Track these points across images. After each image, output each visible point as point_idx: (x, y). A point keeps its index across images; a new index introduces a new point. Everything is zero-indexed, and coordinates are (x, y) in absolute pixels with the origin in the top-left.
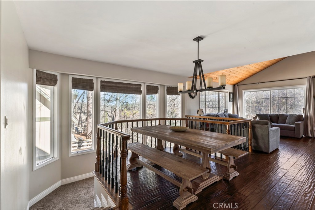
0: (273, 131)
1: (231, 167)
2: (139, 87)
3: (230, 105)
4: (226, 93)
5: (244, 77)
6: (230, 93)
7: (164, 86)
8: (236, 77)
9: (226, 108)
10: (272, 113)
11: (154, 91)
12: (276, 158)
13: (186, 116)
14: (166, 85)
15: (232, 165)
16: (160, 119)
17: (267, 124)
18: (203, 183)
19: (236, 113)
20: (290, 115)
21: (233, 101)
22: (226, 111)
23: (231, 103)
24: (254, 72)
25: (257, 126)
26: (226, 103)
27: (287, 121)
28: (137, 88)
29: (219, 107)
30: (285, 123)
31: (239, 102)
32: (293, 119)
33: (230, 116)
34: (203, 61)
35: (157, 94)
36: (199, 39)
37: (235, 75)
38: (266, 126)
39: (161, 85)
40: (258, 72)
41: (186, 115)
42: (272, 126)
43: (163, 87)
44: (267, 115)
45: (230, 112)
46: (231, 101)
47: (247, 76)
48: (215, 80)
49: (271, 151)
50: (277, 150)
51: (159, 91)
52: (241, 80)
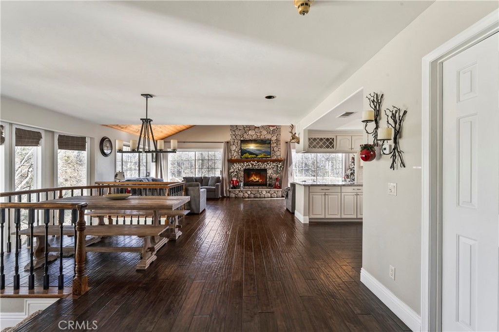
0: (202, 192)
1: (176, 227)
3: (153, 167)
5: (169, 133)
7: (53, 132)
8: (162, 132)
9: (148, 171)
10: (197, 176)
11: (31, 140)
12: (204, 218)
13: (96, 183)
14: (56, 132)
15: (177, 226)
16: (46, 191)
17: (198, 186)
18: (157, 245)
19: (159, 177)
20: (212, 177)
21: (156, 162)
22: (148, 174)
23: (154, 164)
24: (180, 129)
25: (190, 188)
26: (148, 164)
27: (209, 183)
29: (139, 170)
30: (207, 186)
31: (163, 163)
32: (213, 181)
33: (153, 180)
34: (152, 121)
35: (37, 146)
36: (148, 96)
37: (161, 130)
38: (198, 187)
39: (46, 131)
40: (184, 130)
41: (96, 181)
42: (201, 188)
43: (51, 134)
44: (192, 178)
45: (153, 175)
46: (154, 162)
47: (173, 133)
48: (137, 133)
49: (201, 211)
50: (204, 210)
51: (42, 141)
52: (166, 136)
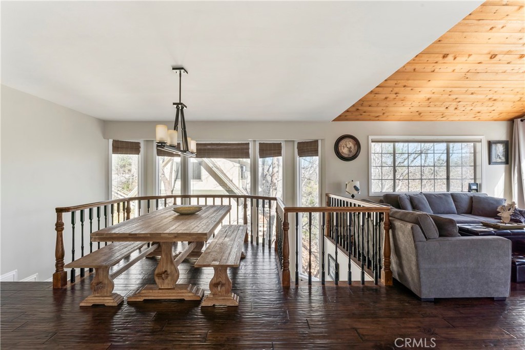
2: (245, 147)
4: (478, 145)
6: (490, 144)
7: (293, 141)
9: (478, 182)
14: (296, 140)
26: (478, 168)
28: (242, 149)
29: (448, 178)
35: (280, 156)
39: (286, 141)
43: (291, 144)
51: (283, 151)
